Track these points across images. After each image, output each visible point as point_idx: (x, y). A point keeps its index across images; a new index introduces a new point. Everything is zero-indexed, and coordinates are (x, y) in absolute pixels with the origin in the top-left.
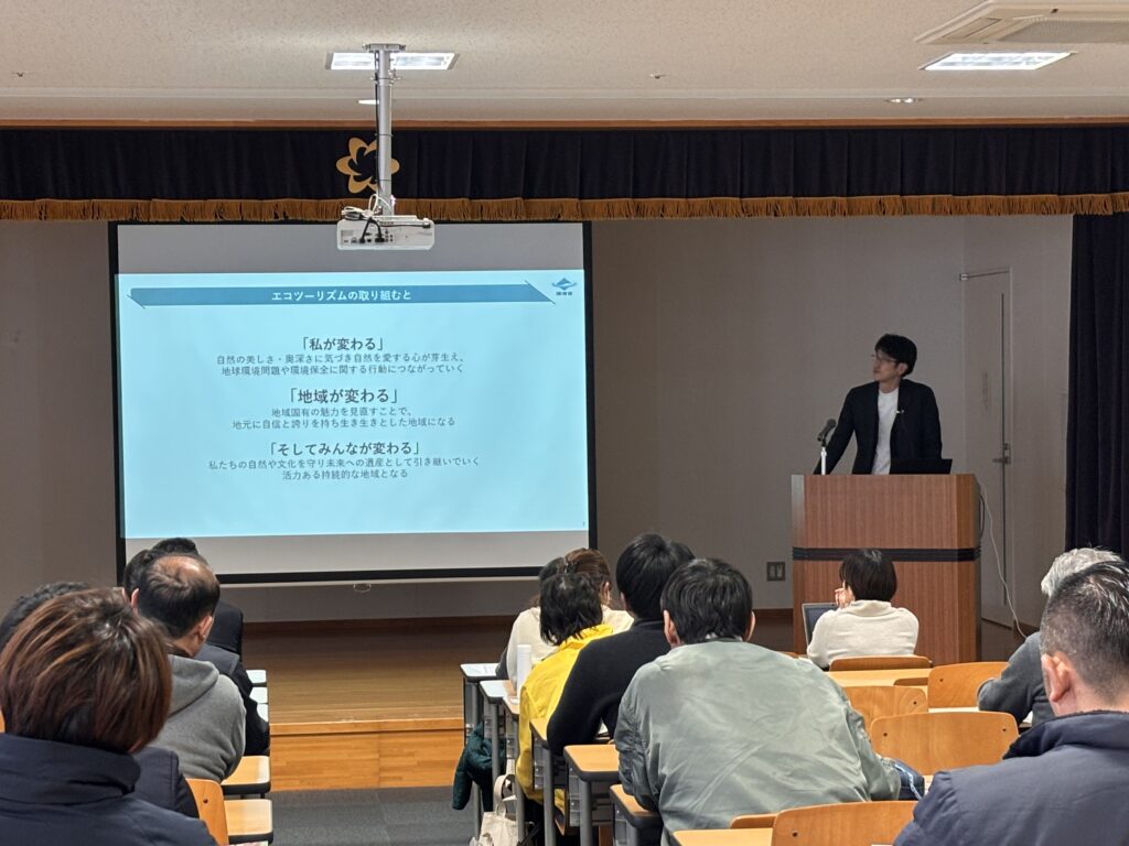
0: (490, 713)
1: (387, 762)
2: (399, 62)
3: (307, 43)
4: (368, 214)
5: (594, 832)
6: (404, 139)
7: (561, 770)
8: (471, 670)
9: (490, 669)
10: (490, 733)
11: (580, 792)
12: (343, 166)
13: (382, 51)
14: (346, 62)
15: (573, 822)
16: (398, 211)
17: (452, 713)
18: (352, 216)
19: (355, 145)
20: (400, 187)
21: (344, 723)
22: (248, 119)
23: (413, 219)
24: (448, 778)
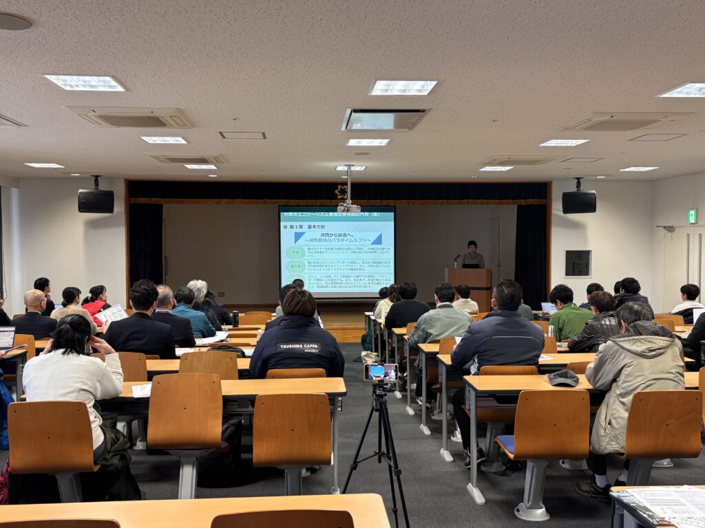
0: (372, 323)
1: (346, 336)
2: (352, 169)
3: (331, 164)
4: (345, 205)
5: (398, 348)
6: (353, 185)
7: (391, 334)
8: (367, 313)
9: (372, 313)
10: (372, 328)
11: (395, 339)
12: (336, 192)
13: (349, 166)
14: (340, 168)
15: (394, 345)
16: (352, 204)
17: (362, 325)
18: (341, 205)
19: (339, 187)
20: (352, 198)
21: (335, 327)
22: (314, 181)
23: (356, 206)
24: (360, 340)
